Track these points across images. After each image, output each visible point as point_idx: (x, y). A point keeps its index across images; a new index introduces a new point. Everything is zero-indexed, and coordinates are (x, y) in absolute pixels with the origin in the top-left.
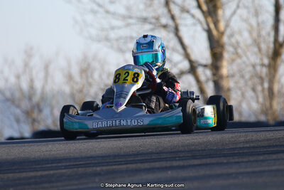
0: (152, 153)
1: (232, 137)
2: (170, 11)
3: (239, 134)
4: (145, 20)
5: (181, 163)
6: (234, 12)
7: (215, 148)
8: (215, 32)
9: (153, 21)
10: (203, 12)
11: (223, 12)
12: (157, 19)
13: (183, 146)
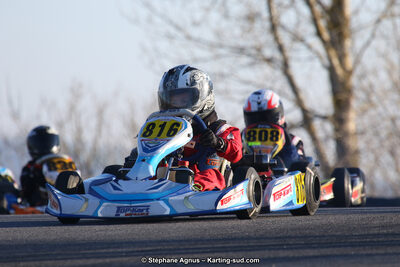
0: (249, 238)
1: (362, 219)
2: (276, 39)
3: (373, 215)
4: (241, 50)
5: (290, 254)
6: (368, 44)
7: (339, 233)
8: (339, 71)
9: (253, 52)
10: (324, 42)
11: (353, 43)
12: (259, 50)
13: (292, 230)
